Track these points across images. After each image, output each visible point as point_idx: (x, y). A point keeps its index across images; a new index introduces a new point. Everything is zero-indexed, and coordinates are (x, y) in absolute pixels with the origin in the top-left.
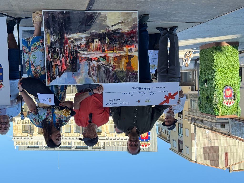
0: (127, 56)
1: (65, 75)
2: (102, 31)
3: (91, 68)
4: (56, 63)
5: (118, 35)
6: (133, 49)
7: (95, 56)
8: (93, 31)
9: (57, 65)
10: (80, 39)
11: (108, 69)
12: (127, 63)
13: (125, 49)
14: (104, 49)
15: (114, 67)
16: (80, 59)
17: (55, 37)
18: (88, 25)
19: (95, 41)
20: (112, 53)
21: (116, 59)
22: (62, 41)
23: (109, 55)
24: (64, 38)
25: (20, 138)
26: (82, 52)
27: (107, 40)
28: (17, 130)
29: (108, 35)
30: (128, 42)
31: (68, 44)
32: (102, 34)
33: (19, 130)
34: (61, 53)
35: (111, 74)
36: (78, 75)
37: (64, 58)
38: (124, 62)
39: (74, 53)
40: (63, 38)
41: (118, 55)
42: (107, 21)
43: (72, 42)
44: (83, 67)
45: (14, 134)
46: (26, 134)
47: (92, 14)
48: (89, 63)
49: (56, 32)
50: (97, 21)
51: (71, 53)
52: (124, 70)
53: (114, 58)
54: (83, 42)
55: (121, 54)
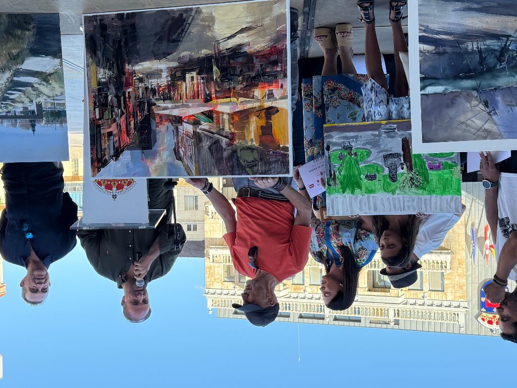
0: (261, 109)
1: (126, 156)
2: (204, 52)
3: (180, 141)
4: (109, 130)
5: (240, 60)
6: (277, 93)
7: (189, 112)
8: (185, 52)
9: (110, 134)
10: (157, 74)
11: (217, 142)
12: (262, 127)
13: (257, 92)
14: (210, 95)
15: (232, 137)
16: (158, 120)
17: (107, 71)
18: (174, 41)
19: (188, 76)
20: (227, 103)
21: (236, 118)
22: (121, 80)
23: (220, 108)
24: (124, 74)
25: (219, 291)
26: (161, 104)
27: (217, 73)
28: (212, 275)
29: (217, 60)
30: (264, 74)
31: (132, 85)
32: (204, 59)
33: (217, 276)
34: (119, 107)
35: (225, 154)
36: (154, 155)
37: (124, 117)
38: (254, 124)
39: (145, 105)
40: (121, 72)
41: (240, 108)
42: (216, 27)
43: (141, 80)
44: (165, 137)
45: (208, 283)
46: (231, 285)
47: (181, 15)
48: (177, 129)
49: (108, 60)
50: (194, 30)
51: (139, 106)
52: (256, 144)
53: (232, 116)
54: (164, 80)
55: (249, 106)
